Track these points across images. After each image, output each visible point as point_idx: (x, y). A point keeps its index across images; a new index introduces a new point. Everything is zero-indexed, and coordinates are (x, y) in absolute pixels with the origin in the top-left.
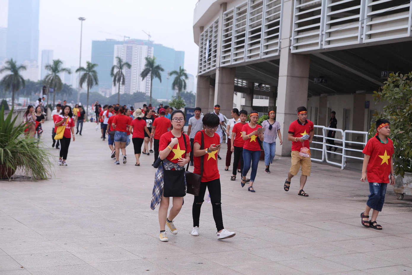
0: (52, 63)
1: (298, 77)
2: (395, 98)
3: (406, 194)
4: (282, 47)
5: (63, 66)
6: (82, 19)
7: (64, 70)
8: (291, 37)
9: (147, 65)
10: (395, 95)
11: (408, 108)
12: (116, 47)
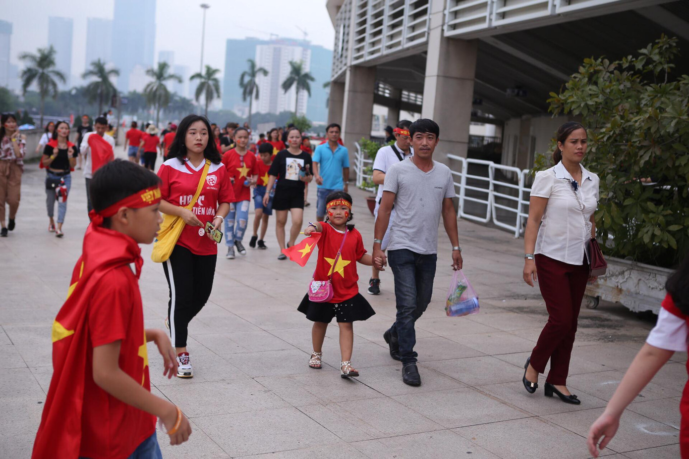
0: (156, 67)
1: (457, 78)
2: (587, 105)
3: (603, 298)
4: (432, 27)
5: (170, 71)
6: (205, 6)
7: (171, 77)
8: (445, 9)
9: (292, 73)
10: (587, 99)
11: (609, 125)
12: (258, 48)
